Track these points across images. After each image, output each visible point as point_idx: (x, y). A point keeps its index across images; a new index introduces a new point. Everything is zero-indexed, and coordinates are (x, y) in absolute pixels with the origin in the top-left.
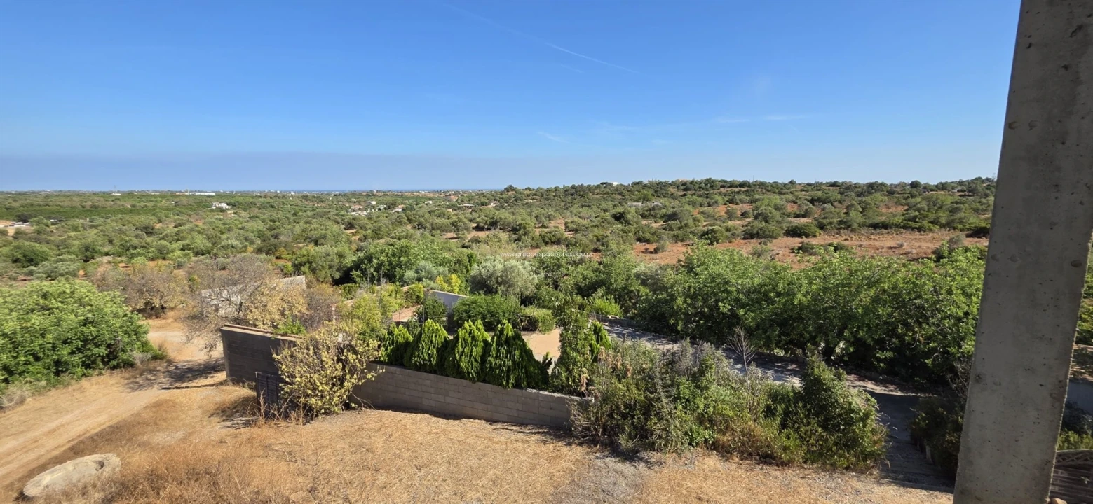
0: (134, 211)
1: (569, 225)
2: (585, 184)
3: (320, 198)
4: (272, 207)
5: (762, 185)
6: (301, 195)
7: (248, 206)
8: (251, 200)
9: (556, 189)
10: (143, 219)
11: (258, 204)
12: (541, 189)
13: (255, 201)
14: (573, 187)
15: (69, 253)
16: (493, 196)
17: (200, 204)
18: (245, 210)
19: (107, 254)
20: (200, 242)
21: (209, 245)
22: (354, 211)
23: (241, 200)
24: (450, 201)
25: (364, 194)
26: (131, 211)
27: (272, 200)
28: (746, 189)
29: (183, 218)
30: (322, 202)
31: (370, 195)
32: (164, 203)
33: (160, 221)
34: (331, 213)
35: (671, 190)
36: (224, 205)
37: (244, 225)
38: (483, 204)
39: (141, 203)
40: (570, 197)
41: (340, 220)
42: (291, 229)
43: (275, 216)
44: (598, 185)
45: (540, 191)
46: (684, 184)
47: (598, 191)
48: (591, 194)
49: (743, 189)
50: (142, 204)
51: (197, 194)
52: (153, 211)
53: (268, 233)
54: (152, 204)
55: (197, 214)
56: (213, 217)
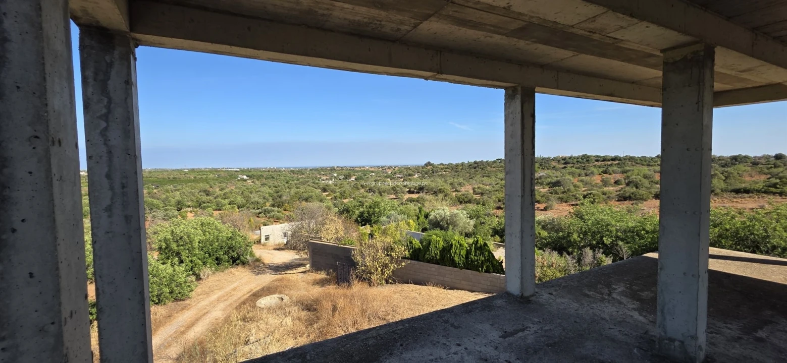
0: (195, 180)
1: (476, 190)
2: (485, 160)
3: (301, 172)
4: (273, 178)
5: (631, 159)
6: (289, 170)
7: (259, 177)
8: (260, 174)
9: (463, 164)
10: (202, 185)
11: (265, 176)
12: (452, 164)
13: (263, 174)
14: (475, 162)
15: (171, 206)
16: (416, 169)
17: (231, 176)
18: (258, 180)
19: (189, 207)
20: (240, 200)
21: (244, 201)
22: (323, 180)
23: (255, 173)
24: (387, 173)
25: (329, 169)
26: (194, 181)
27: (273, 173)
28: (617, 162)
29: (224, 185)
30: (303, 174)
31: (333, 169)
32: (211, 176)
33: (211, 187)
34: (310, 182)
35: (554, 164)
36: (245, 177)
37: (259, 189)
38: (410, 175)
39: (198, 176)
40: (473, 170)
41: (316, 186)
42: (289, 192)
43: (276, 184)
44: (494, 161)
45: (451, 166)
46: (564, 159)
47: (494, 165)
48: (489, 168)
49: (615, 163)
50: (200, 177)
51: (229, 170)
52: (206, 181)
53: (275, 195)
54: (205, 176)
55: (231, 183)
56: (239, 184)
